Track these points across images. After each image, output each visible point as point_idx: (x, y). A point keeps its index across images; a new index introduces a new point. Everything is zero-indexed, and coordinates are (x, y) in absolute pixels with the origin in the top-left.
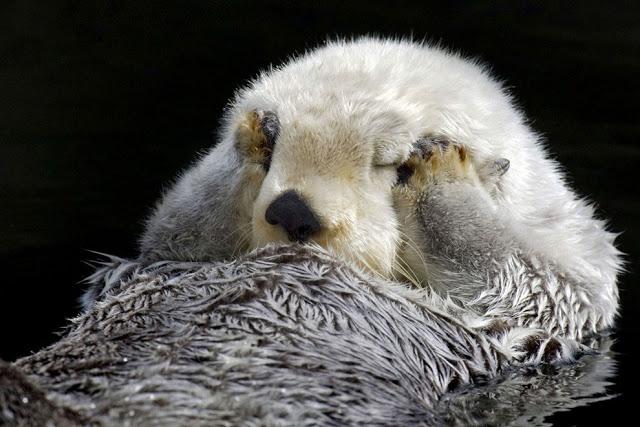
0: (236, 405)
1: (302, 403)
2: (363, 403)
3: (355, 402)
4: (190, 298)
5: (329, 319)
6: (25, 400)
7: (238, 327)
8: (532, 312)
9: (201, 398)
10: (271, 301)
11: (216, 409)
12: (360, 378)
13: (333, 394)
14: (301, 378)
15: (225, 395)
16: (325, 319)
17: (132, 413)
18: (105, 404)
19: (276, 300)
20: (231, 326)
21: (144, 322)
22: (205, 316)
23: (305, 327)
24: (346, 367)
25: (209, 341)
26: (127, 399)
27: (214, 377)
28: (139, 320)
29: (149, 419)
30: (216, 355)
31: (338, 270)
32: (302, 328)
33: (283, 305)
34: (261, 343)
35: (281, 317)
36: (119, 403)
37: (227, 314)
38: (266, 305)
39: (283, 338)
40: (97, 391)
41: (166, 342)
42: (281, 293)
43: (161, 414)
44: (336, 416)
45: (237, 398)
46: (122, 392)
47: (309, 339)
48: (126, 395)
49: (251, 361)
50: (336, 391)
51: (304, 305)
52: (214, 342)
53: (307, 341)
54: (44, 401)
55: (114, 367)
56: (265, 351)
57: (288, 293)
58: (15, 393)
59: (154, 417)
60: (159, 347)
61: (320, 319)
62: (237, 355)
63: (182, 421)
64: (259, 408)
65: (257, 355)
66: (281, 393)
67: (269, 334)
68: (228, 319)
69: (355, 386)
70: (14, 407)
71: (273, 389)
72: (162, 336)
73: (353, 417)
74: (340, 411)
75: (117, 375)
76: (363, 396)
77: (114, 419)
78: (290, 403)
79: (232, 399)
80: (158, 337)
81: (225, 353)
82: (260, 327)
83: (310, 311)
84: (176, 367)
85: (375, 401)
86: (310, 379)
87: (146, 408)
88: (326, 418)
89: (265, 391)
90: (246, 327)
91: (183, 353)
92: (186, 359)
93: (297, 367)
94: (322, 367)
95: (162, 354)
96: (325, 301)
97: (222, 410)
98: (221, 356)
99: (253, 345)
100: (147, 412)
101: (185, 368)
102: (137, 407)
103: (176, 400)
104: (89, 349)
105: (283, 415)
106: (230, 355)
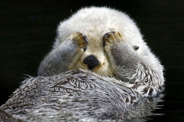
0: (64, 113)
1: (82, 111)
2: (99, 108)
3: (97, 109)
4: (49, 83)
5: (89, 86)
6: (7, 118)
7: (63, 91)
8: (147, 80)
9: (55, 112)
10: (71, 83)
11: (59, 115)
12: (98, 102)
13: (90, 108)
14: (82, 104)
15: (61, 111)
16: (88, 86)
17: (36, 118)
18: (29, 116)
19: (73, 83)
20: (61, 91)
21: (36, 91)
22: (53, 88)
23: (82, 89)
24: (94, 100)
25: (55, 96)
26: (35, 115)
27: (58, 106)
28: (34, 90)
29: (41, 119)
30: (58, 99)
31: (89, 74)
32: (81, 89)
33: (75, 84)
34: (70, 95)
35: (75, 87)
36: (33, 116)
37: (60, 87)
38: (70, 84)
39: (76, 93)
40: (27, 113)
41: (44, 97)
42: (74, 81)
43: (44, 118)
44: (91, 113)
45: (65, 112)
46: (33, 113)
47: (83, 92)
48: (34, 114)
49: (68, 100)
50: (91, 107)
51: (80, 83)
52: (57, 96)
53: (82, 93)
54: (12, 118)
55: (31, 106)
56: (72, 97)
57: (76, 80)
58: (4, 116)
59: (43, 119)
60: (42, 99)
61: (86, 86)
62: (64, 99)
63: (50, 119)
64: (71, 114)
65: (69, 98)
66: (76, 109)
67: (72, 92)
68: (60, 89)
69: (96, 104)
70: (4, 120)
71: (74, 108)
72: (43, 95)
73: (96, 113)
74: (92, 112)
75: (32, 108)
76: (99, 106)
77: (32, 121)
78: (79, 112)
79: (63, 112)
80: (41, 96)
81: (60, 98)
82: (69, 91)
83: (83, 84)
84: (47, 104)
85: (102, 107)
86: (84, 104)
87: (40, 116)
88: (89, 114)
89: (72, 109)
90: (65, 91)
91: (49, 100)
92: (50, 101)
93: (80, 101)
94: (87, 100)
95: (43, 101)
96: (87, 81)
97: (61, 115)
98: (59, 99)
99: (68, 96)
100: (40, 118)
101: (50, 104)
102: (38, 117)
103: (48, 114)
104: (22, 101)
105: (77, 115)
106: (62, 99)
